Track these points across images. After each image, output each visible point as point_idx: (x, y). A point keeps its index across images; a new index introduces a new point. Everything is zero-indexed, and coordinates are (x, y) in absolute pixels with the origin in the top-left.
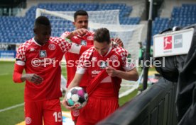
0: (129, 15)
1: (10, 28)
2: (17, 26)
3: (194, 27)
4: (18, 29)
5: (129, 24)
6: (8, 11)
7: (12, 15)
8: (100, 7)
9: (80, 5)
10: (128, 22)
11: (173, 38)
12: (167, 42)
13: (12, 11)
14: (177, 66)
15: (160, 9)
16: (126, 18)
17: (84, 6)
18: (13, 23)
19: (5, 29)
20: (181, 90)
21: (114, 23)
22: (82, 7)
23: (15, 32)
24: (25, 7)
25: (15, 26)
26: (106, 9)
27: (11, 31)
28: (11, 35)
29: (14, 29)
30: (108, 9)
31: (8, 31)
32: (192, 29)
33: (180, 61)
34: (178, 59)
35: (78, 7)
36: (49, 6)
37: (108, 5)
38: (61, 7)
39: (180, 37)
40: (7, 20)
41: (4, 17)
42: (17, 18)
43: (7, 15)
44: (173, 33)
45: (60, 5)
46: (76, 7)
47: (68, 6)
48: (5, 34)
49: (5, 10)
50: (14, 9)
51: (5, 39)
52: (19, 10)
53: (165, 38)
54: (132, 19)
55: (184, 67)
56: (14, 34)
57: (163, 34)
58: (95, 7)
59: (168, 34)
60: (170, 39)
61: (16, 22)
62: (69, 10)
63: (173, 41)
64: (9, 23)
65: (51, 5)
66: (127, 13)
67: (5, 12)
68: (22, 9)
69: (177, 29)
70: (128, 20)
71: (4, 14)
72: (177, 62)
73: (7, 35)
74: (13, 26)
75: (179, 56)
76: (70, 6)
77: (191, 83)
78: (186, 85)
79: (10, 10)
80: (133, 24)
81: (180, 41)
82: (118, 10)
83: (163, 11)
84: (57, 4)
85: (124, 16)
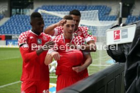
0: (108, 14)
1: (21, 23)
2: (27, 22)
3: (136, 24)
4: (27, 24)
5: (109, 20)
6: (20, 11)
7: (23, 14)
8: (88, 8)
9: (73, 7)
10: (108, 19)
11: (121, 31)
12: (116, 35)
13: (23, 11)
14: (124, 51)
15: (132, 9)
16: (107, 16)
17: (76, 7)
18: (24, 20)
19: (18, 24)
20: (128, 67)
21: (94, 20)
22: (74, 8)
23: (25, 26)
24: (32, 8)
25: (25, 22)
26: (92, 9)
27: (22, 26)
28: (22, 29)
29: (24, 24)
30: (93, 10)
31: (20, 26)
32: (135, 25)
33: (126, 48)
34: (124, 46)
35: (71, 8)
36: (50, 7)
37: (93, 7)
38: (59, 8)
39: (126, 31)
40: (19, 18)
41: (17, 16)
42: (27, 16)
43: (20, 14)
44: (121, 28)
45: (58, 6)
46: (70, 8)
47: (64, 7)
48: (18, 28)
49: (18, 10)
50: (24, 10)
51: (18, 32)
52: (28, 10)
53: (115, 32)
54: (111, 17)
55: (130, 52)
56: (24, 28)
57: (113, 29)
58: (84, 8)
59: (117, 29)
60: (118, 32)
61: (26, 19)
62: (65, 10)
63: (120, 34)
64: (21, 20)
65: (52, 7)
66: (108, 12)
67: (18, 12)
68: (30, 10)
69: (124, 25)
70: (108, 17)
71: (17, 13)
72: (124, 48)
73: (19, 29)
74: (23, 22)
75: (125, 44)
76: (65, 7)
77: (135, 62)
78: (131, 64)
79: (22, 10)
80: (112, 20)
81: (126, 33)
82: (98, 11)
83: (134, 10)
84: (56, 6)
85: (105, 14)
